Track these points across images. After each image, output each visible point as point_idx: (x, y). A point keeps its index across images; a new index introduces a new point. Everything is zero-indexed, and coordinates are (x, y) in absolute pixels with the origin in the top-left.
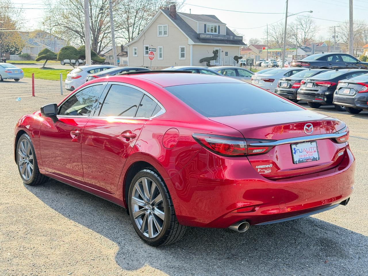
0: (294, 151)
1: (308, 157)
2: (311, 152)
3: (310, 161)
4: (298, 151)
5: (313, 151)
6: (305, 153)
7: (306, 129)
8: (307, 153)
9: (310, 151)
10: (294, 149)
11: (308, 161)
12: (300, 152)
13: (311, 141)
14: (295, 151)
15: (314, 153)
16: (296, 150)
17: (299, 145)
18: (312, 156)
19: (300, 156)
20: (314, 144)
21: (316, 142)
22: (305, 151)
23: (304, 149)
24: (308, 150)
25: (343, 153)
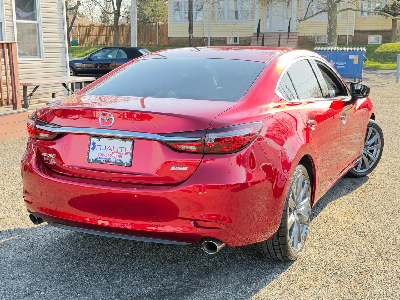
0: (92, 146)
1: (112, 158)
2: (120, 153)
4: (99, 147)
5: (123, 151)
6: (109, 152)
7: (102, 119)
8: (113, 153)
9: (120, 151)
10: (94, 143)
11: (109, 163)
12: (101, 149)
13: (124, 139)
15: (124, 156)
16: (96, 145)
17: (102, 140)
18: (120, 159)
19: (100, 155)
20: (129, 144)
21: (134, 141)
22: (111, 149)
23: (110, 146)
24: (116, 149)
25: (186, 168)
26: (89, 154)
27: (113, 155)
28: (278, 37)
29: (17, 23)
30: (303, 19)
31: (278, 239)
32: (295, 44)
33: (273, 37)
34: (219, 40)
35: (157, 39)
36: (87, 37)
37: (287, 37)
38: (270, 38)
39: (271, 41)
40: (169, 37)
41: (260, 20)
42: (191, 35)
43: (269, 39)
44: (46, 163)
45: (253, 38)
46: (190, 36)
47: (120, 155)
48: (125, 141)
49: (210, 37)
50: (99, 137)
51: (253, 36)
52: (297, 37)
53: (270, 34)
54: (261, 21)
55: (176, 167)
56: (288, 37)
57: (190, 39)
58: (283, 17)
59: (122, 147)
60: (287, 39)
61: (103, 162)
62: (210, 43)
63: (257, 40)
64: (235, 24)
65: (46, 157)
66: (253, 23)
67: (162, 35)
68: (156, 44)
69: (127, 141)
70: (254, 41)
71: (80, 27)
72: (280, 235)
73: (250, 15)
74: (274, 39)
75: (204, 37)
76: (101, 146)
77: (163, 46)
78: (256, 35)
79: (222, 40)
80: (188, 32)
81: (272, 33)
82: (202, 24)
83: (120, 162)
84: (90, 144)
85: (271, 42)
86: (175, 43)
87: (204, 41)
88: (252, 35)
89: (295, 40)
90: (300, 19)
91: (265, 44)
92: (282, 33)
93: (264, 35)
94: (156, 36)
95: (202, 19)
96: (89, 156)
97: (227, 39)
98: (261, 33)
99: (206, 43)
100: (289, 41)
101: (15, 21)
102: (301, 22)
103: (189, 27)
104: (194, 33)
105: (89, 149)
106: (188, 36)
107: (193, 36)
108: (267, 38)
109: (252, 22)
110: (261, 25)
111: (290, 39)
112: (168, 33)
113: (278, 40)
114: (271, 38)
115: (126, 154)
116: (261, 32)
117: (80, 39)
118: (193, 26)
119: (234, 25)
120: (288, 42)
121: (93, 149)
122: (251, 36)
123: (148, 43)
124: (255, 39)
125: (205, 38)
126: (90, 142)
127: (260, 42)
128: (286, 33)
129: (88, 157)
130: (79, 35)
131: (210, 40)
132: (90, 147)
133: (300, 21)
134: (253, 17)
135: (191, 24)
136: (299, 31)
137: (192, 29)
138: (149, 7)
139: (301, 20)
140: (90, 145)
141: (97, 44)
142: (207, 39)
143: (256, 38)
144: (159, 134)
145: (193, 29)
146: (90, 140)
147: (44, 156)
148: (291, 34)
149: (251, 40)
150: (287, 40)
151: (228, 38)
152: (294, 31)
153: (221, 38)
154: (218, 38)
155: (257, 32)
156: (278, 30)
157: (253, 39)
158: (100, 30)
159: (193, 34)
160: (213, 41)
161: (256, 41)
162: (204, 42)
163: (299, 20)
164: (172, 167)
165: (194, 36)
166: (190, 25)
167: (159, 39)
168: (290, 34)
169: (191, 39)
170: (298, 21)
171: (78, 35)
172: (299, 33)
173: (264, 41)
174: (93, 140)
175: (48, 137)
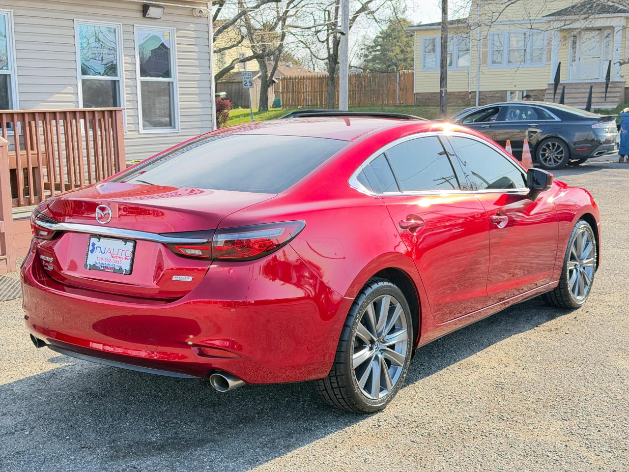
0: (91, 248)
1: (111, 263)
2: (120, 257)
3: (109, 271)
4: (98, 249)
5: (124, 256)
6: (109, 256)
8: (112, 257)
9: (119, 255)
10: (94, 244)
11: (107, 270)
12: (101, 252)
13: (126, 240)
14: (94, 248)
15: (124, 261)
16: (95, 246)
17: (102, 239)
18: (120, 265)
19: (99, 259)
20: (130, 245)
21: (136, 242)
22: (110, 253)
23: (109, 249)
24: (115, 253)
25: (190, 279)
26: (87, 258)
27: (112, 259)
28: (588, 90)
29: (141, 82)
30: (626, 61)
31: (337, 379)
32: (617, 100)
33: (580, 91)
34: (493, 95)
35: (396, 96)
36: (293, 94)
37: (604, 90)
38: (576, 91)
39: (577, 95)
40: (414, 92)
41: (560, 63)
42: (443, 89)
43: (574, 93)
44: (45, 268)
45: (547, 92)
46: (441, 91)
47: (120, 260)
48: (126, 242)
49: (479, 91)
50: (99, 236)
51: (548, 89)
52: (623, 90)
53: (575, 86)
54: (561, 65)
55: (179, 277)
56: (606, 90)
57: (441, 96)
58: (599, 57)
59: (122, 250)
60: (604, 92)
61: (101, 268)
62: (479, 100)
63: (554, 95)
64: (516, 71)
65: (45, 261)
66: (549, 68)
67: (405, 90)
68: (395, 104)
69: (128, 242)
70: (550, 97)
71: (284, 79)
72: (338, 374)
73: (544, 57)
74: (581, 93)
75: (470, 91)
76: (100, 247)
77: (406, 106)
78: (553, 87)
79: (498, 96)
80: (439, 85)
81: (580, 84)
82: (467, 71)
83: (118, 268)
84: (89, 245)
85: (577, 98)
86: (424, 101)
87: (470, 97)
88: (547, 87)
89: (618, 95)
90: (622, 62)
91: (566, 100)
92: (596, 83)
93: (564, 87)
94: (395, 91)
95: (467, 64)
96: (87, 260)
97: (506, 94)
98: (561, 84)
99: (472, 100)
100: (607, 95)
101: (140, 79)
102: (622, 66)
103: (441, 77)
104: (448, 85)
105: (88, 252)
106: (439, 91)
107: (446, 91)
108: (571, 91)
109: (547, 66)
110: (561, 71)
111: (610, 92)
112: (413, 86)
113: (587, 95)
114: (578, 91)
115: (126, 259)
116: (561, 82)
117: (283, 97)
118: (447, 76)
119: (514, 73)
120: (606, 97)
121: (92, 251)
122: (545, 89)
123: (383, 102)
124: (550, 93)
125: (470, 93)
126: (89, 243)
127: (558, 97)
128: (603, 83)
129: (86, 262)
130: (282, 93)
131: (479, 96)
132: (88, 249)
133: (621, 64)
134: (549, 59)
135: (444, 72)
136: (627, 80)
137: (445, 80)
138: (397, 47)
139: (624, 63)
140: (89, 247)
141: (307, 105)
142: (473, 94)
143: (552, 91)
144: (160, 234)
145: (448, 80)
146: (90, 241)
147: (43, 260)
148: (612, 86)
149: (544, 96)
150: (604, 95)
151: (509, 93)
152: (618, 79)
153: (497, 92)
154: (492, 93)
155: (554, 82)
156: (591, 79)
157: (547, 94)
158: (311, 83)
159: (446, 88)
160: (483, 97)
161: (553, 97)
162: (469, 100)
163: (620, 62)
164: (174, 276)
165: (448, 91)
166: (442, 73)
167: (399, 96)
168: (609, 85)
169: (443, 95)
170: (618, 64)
171: (281, 91)
172: (626, 83)
173: (565, 97)
174: (94, 240)
175: (46, 236)
